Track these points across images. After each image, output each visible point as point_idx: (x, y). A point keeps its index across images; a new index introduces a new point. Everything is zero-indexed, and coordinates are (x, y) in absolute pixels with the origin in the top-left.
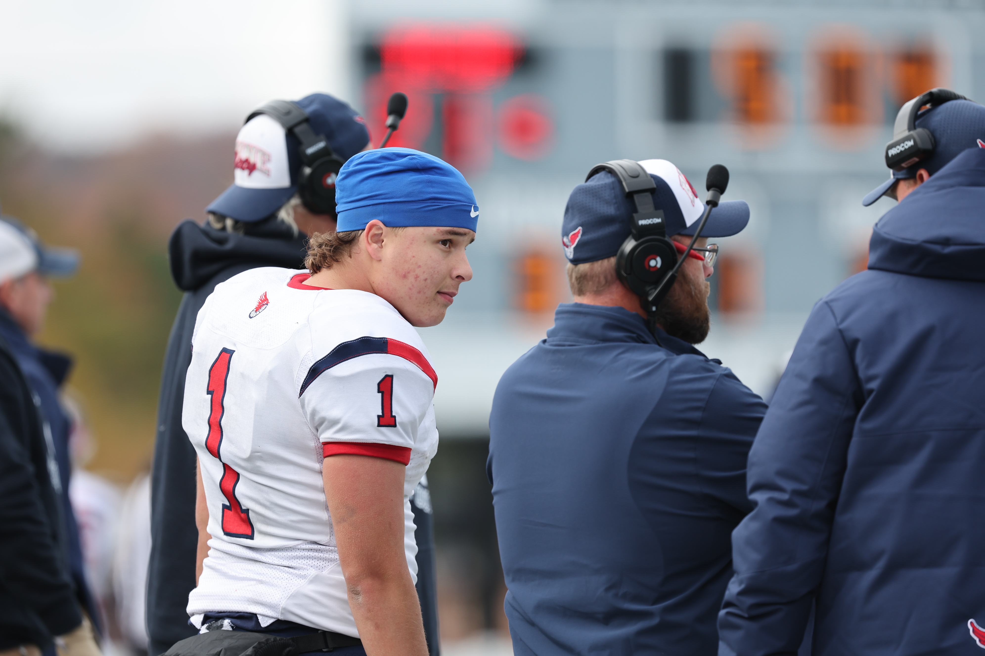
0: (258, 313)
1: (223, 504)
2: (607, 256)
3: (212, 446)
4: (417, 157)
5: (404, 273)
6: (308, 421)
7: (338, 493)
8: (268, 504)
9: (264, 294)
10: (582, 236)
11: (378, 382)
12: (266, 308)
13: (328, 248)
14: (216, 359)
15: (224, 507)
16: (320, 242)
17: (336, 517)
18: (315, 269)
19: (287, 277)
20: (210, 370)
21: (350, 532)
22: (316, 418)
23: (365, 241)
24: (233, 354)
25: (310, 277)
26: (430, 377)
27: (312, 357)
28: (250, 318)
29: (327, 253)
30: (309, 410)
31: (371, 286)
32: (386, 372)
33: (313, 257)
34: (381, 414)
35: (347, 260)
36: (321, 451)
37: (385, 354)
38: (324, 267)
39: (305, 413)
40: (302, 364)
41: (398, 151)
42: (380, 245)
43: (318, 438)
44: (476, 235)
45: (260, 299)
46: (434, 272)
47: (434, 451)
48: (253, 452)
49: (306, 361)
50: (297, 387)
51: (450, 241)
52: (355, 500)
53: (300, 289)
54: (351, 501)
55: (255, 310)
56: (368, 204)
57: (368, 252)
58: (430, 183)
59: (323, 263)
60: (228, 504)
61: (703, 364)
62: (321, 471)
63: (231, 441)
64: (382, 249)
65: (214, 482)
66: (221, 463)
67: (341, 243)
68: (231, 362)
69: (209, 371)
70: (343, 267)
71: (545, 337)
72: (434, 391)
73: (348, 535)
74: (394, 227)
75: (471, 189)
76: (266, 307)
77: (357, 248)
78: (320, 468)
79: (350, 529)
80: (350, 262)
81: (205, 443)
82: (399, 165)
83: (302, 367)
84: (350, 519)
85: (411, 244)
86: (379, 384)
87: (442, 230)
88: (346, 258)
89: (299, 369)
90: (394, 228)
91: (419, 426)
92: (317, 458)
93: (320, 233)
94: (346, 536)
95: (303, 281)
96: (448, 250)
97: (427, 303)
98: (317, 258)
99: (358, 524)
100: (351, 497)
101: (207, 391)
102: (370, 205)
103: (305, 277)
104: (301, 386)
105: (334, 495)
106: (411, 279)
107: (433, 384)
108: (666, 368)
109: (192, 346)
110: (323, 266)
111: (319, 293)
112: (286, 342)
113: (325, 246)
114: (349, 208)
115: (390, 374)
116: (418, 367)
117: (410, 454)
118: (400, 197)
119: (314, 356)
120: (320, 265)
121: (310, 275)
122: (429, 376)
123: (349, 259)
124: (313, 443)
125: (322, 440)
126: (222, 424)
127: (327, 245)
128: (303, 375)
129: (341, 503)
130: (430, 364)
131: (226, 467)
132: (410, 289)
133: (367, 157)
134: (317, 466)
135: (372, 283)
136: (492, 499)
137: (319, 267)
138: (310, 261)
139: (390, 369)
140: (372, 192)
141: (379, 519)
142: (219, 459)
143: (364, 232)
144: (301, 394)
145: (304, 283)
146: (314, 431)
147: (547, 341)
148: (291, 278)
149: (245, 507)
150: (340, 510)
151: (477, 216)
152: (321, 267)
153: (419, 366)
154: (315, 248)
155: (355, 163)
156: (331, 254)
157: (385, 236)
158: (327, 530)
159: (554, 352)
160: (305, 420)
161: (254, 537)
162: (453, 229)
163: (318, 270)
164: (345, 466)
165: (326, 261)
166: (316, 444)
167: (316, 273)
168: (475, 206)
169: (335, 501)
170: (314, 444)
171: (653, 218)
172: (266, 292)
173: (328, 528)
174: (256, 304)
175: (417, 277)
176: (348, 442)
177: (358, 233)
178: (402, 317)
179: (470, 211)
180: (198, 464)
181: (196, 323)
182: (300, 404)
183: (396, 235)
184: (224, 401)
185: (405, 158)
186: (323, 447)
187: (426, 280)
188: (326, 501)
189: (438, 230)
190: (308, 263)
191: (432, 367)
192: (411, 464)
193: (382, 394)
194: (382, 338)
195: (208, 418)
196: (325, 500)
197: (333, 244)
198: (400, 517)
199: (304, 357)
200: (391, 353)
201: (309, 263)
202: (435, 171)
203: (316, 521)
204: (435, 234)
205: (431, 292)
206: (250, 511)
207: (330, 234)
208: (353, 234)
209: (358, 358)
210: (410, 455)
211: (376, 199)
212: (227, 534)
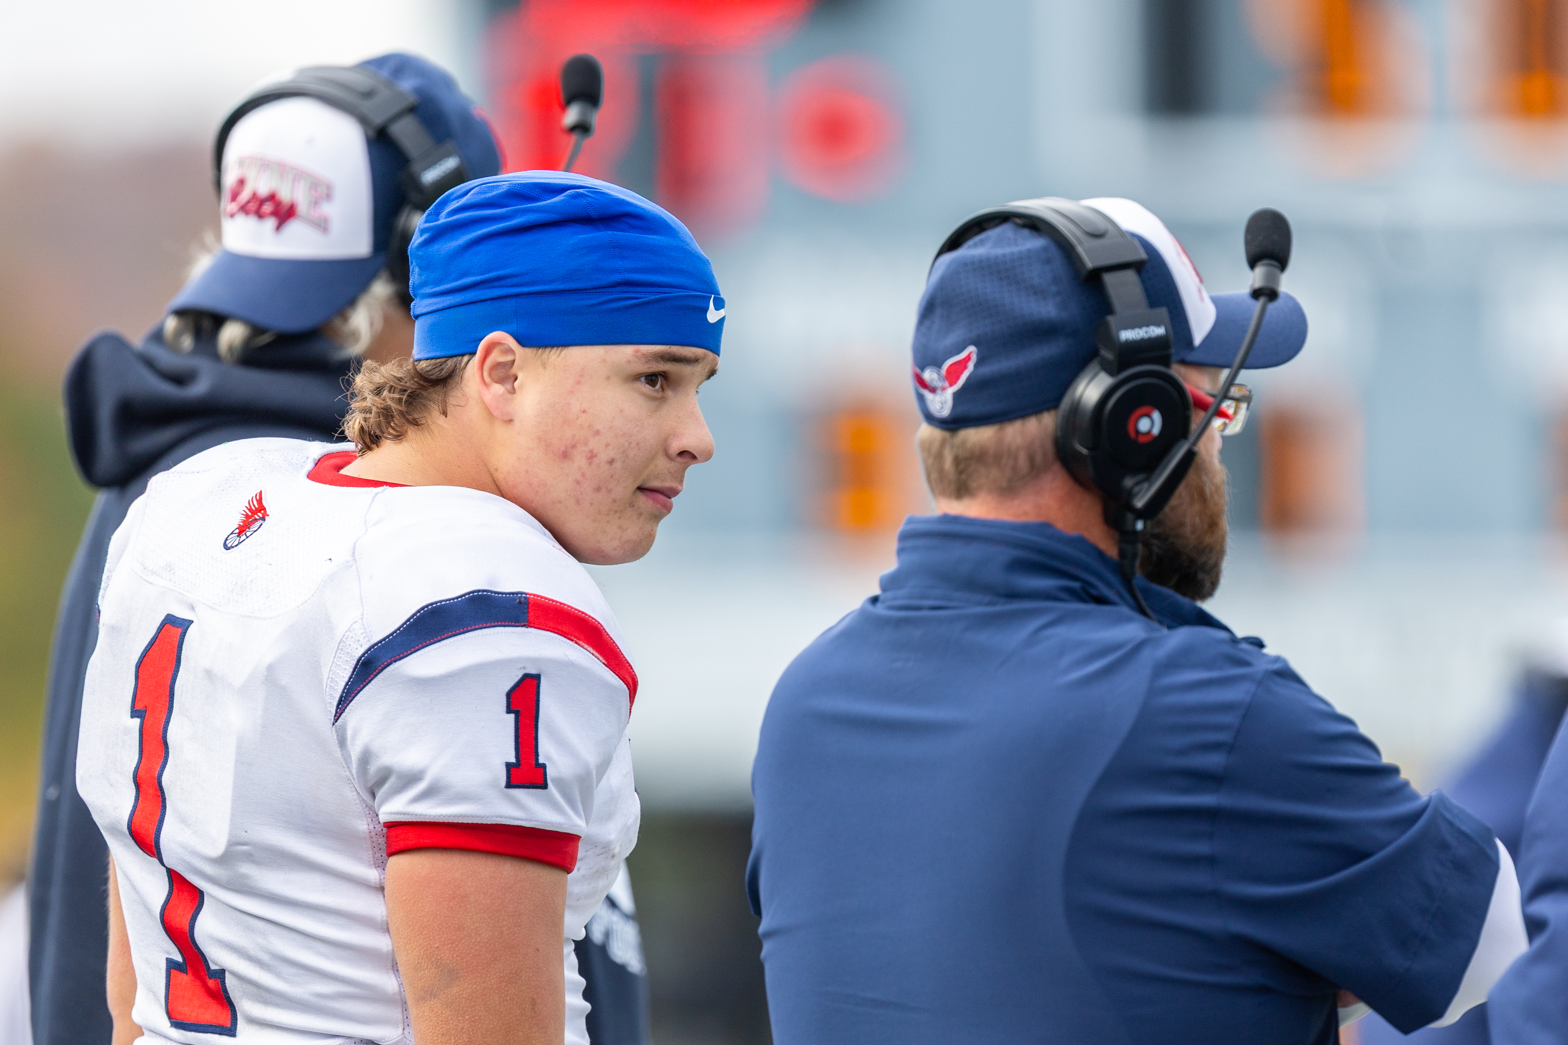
0: (243, 537)
1: (167, 958)
2: (1036, 409)
3: (143, 832)
4: (587, 191)
5: (563, 448)
6: (352, 775)
7: (418, 935)
8: (265, 958)
9: (256, 495)
10: (976, 366)
11: (507, 690)
12: (261, 527)
13: (396, 396)
14: (152, 640)
15: (171, 965)
16: (378, 381)
17: (414, 987)
18: (368, 440)
19: (307, 458)
20: (137, 663)
21: (445, 1020)
22: (370, 769)
23: (477, 378)
24: (189, 629)
25: (356, 457)
26: (621, 679)
27: (362, 634)
28: (227, 548)
29: (394, 406)
30: (355, 751)
31: (492, 477)
32: (524, 668)
33: (363, 415)
34: (513, 760)
35: (437, 421)
36: (382, 841)
37: (524, 628)
38: (387, 438)
39: (347, 758)
40: (339, 651)
41: (545, 178)
42: (509, 386)
43: (375, 812)
44: (719, 362)
45: (247, 508)
46: (630, 443)
47: (631, 841)
48: (233, 843)
49: (349, 643)
50: (330, 701)
51: (664, 375)
52: (457, 949)
53: (336, 486)
54: (448, 952)
55: (237, 531)
56: (483, 298)
57: (483, 402)
58: (619, 249)
59: (384, 429)
60: (179, 958)
61: (1228, 649)
62: (382, 885)
63: (183, 821)
64: (515, 396)
65: (148, 910)
66: (163, 867)
67: (425, 384)
68: (184, 646)
69: (136, 665)
70: (429, 437)
71: (876, 591)
72: (630, 709)
73: (441, 1028)
74: (540, 348)
75: (708, 260)
76: (262, 524)
77: (460, 395)
78: (380, 879)
79: (445, 1014)
80: (445, 425)
81: (126, 824)
82: (548, 211)
83: (340, 655)
84: (446, 992)
85: (579, 383)
86: (509, 695)
87: (645, 352)
88: (435, 418)
89: (333, 662)
90: (540, 350)
91: (597, 787)
92: (373, 857)
93: (377, 362)
94: (435, 1029)
95: (340, 467)
96: (660, 395)
97: (616, 512)
98: (372, 417)
99: (462, 1002)
100: (448, 944)
101: (131, 709)
102: (486, 300)
103: (347, 458)
104: (337, 699)
105: (410, 939)
106: (580, 459)
107: (628, 695)
108: (1149, 657)
109: (97, 612)
110: (385, 435)
111: (377, 493)
112: (306, 602)
113: (390, 391)
114: (440, 306)
115: (533, 671)
116: (596, 657)
117: (577, 847)
118: (552, 282)
119: (366, 633)
120: (378, 432)
121: (358, 455)
122: (619, 677)
123: (441, 420)
124: (365, 823)
125: (384, 818)
126: (163, 783)
127: (393, 388)
128: (342, 675)
129: (425, 957)
130: (622, 651)
131: (175, 878)
132: (578, 482)
133: (477, 193)
134: (372, 874)
135: (493, 470)
136: (760, 947)
137: (377, 436)
138: (357, 423)
139: (534, 661)
140: (489, 271)
141: (510, 992)
142: (159, 860)
143: (474, 358)
144: (338, 716)
145: (343, 472)
146: (366, 797)
147: (881, 598)
148: (316, 462)
149: (216, 964)
150: (423, 972)
151: (722, 320)
152: (380, 437)
153: (597, 654)
154: (366, 395)
155: (452, 208)
156: (403, 408)
157: (521, 368)
158: (396, 1013)
159: (899, 623)
160: (348, 773)
161: (237, 1031)
162: (669, 349)
163: (374, 444)
164: (435, 874)
165: (392, 424)
166: (371, 827)
167: (370, 449)
168: (717, 298)
169: (413, 951)
170: (366, 827)
171: (1148, 326)
172: (261, 493)
173: (399, 1010)
174: (236, 521)
175: (591, 456)
176: (441, 821)
177: (461, 361)
178: (560, 547)
179: (706, 310)
180: (111, 873)
181: (108, 561)
182: (335, 737)
183: (544, 364)
184: (168, 731)
185: (562, 195)
186: (387, 833)
187: (611, 462)
188: (393, 950)
189: (637, 351)
190: (351, 429)
191: (626, 656)
192: (579, 869)
193: (515, 715)
194: (517, 593)
195: (133, 769)
196: (390, 948)
197: (406, 386)
198: (556, 988)
199: (344, 635)
200: (536, 626)
201: (353, 428)
202: (627, 223)
203: (373, 995)
204: (629, 362)
205: (623, 489)
206: (227, 975)
207: (401, 366)
208: (449, 364)
209: (462, 636)
210: (577, 850)
211: (500, 287)
212: (178, 1023)
